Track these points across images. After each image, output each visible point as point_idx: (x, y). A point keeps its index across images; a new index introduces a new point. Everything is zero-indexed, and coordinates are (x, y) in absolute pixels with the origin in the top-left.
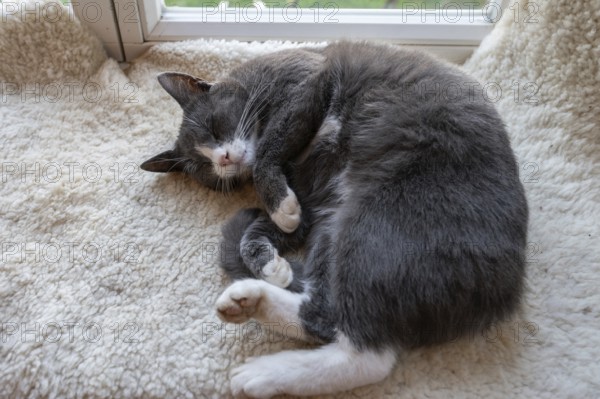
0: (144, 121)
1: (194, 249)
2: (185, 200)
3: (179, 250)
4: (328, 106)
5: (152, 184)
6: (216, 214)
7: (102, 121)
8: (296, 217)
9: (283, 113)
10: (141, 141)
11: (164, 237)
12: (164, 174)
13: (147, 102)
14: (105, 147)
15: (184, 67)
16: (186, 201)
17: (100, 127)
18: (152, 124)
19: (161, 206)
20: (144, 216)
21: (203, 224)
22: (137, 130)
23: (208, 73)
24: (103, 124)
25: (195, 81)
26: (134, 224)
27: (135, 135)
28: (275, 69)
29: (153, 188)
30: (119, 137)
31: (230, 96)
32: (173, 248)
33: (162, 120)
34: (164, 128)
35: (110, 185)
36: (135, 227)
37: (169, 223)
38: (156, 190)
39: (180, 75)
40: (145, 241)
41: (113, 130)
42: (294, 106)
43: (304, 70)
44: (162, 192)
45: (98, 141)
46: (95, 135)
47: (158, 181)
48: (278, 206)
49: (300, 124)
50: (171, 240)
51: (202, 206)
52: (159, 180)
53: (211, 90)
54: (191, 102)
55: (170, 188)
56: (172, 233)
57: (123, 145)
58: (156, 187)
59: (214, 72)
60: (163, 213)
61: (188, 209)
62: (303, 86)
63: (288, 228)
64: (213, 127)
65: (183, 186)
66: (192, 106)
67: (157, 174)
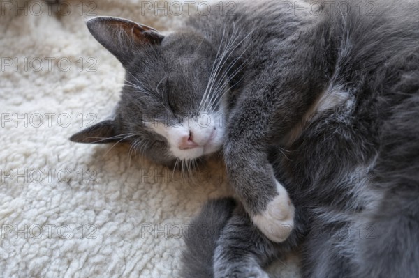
0: (78, 75)
1: (146, 258)
2: (132, 183)
3: (125, 260)
4: (331, 72)
5: (87, 159)
6: (175, 202)
7: (25, 73)
8: (289, 224)
9: (267, 78)
10: (75, 101)
11: (103, 240)
12: (103, 146)
13: (83, 52)
14: (27, 107)
15: (127, 12)
16: (133, 185)
17: (23, 82)
18: (88, 78)
19: (100, 192)
20: (76, 206)
21: (157, 217)
22: (69, 85)
23: (156, 20)
24: (27, 77)
25: (141, 30)
26: (61, 219)
27: (66, 92)
28: (249, 18)
29: (88, 166)
30: (47, 95)
31: (192, 52)
32: (116, 258)
33: (101, 73)
34: (104, 84)
35: (30, 160)
36: (62, 224)
37: (111, 217)
38: (92, 167)
39: (120, 21)
40: (76, 246)
41: (39, 85)
42: (283, 70)
43: (290, 20)
44: (101, 171)
45: (19, 99)
46: (16, 91)
47: (95, 156)
48: (264, 207)
49: (293, 95)
50: (112, 244)
51: (153, 191)
52: (97, 155)
53: (164, 44)
54: (136, 59)
55: (111, 165)
56: (113, 233)
57: (51, 105)
58: (93, 163)
59: (164, 18)
60: (102, 201)
61: (136, 196)
62: (293, 42)
63: (277, 236)
64: (168, 96)
65: (130, 163)
66: (138, 64)
67: (93, 146)
